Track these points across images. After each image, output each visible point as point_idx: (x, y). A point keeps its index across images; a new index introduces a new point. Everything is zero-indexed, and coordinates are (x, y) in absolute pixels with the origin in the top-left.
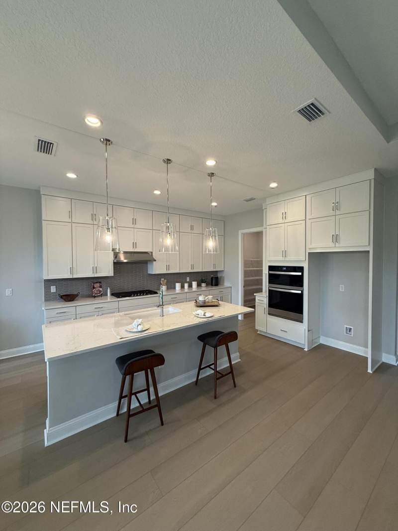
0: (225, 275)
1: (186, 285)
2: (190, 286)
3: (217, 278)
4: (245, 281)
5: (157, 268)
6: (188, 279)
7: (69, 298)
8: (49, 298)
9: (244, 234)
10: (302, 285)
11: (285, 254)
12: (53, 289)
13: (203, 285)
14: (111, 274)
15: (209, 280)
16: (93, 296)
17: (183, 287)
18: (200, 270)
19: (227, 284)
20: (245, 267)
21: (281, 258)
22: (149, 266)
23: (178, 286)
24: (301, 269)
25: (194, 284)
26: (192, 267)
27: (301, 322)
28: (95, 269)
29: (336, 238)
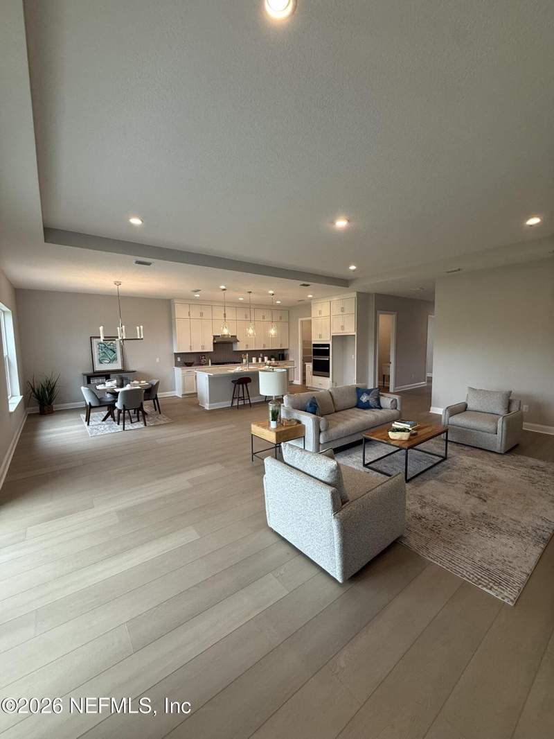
0: (289, 352)
1: (260, 360)
2: (263, 360)
3: (283, 355)
4: (303, 358)
5: (240, 347)
6: (261, 355)
7: (189, 365)
8: (177, 365)
9: (302, 321)
10: (329, 355)
11: (320, 336)
12: (179, 359)
13: (273, 359)
14: (212, 350)
15: (277, 356)
16: (201, 364)
17: (257, 361)
18: (270, 348)
19: (291, 359)
20: (303, 346)
21: (319, 339)
22: (234, 346)
23: (254, 360)
24: (328, 345)
25: (266, 358)
26: (264, 346)
27: (329, 377)
28: (203, 347)
29: (343, 327)
